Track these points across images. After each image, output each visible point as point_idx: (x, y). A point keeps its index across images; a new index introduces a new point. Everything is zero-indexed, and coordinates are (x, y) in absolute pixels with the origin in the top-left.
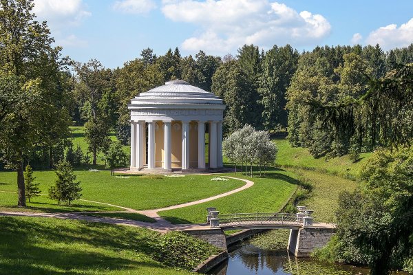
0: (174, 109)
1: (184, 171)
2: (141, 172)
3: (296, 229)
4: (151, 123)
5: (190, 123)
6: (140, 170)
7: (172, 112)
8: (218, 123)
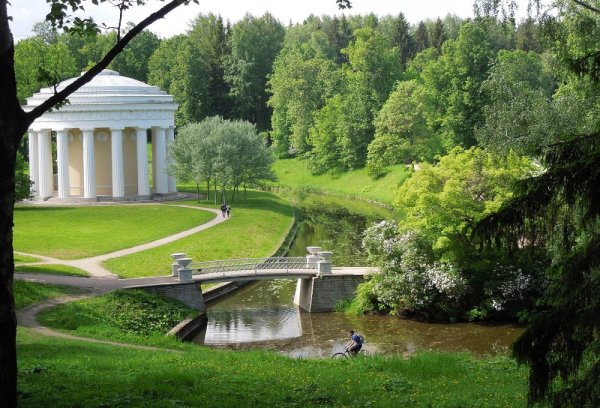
0: (97, 111)
1: (116, 200)
2: (48, 203)
3: (307, 277)
4: (60, 132)
5: (124, 131)
6: (46, 199)
7: (94, 116)
8: (167, 130)
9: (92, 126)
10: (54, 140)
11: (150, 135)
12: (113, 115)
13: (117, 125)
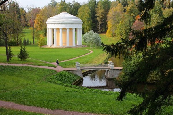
3: (108, 69)
4: (55, 28)
8: (80, 29)
9: (62, 27)
10: (53, 30)
11: (76, 30)
12: (67, 25)
13: (68, 27)
